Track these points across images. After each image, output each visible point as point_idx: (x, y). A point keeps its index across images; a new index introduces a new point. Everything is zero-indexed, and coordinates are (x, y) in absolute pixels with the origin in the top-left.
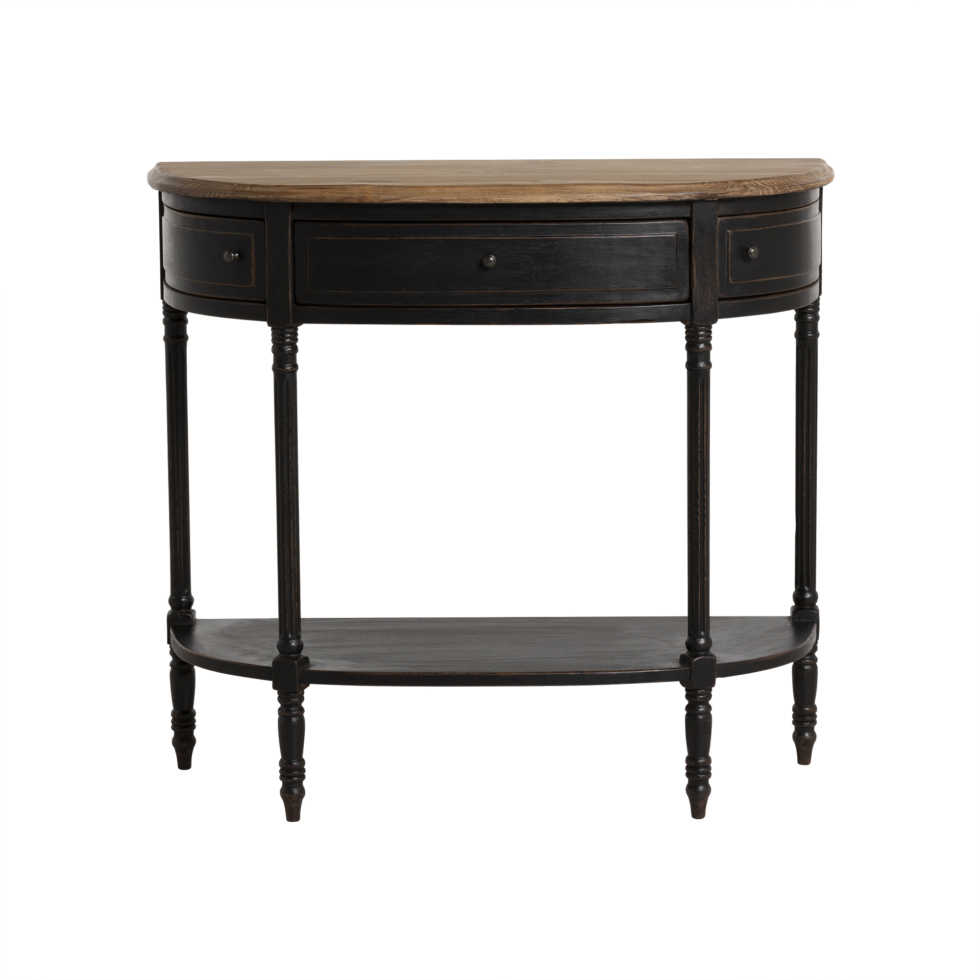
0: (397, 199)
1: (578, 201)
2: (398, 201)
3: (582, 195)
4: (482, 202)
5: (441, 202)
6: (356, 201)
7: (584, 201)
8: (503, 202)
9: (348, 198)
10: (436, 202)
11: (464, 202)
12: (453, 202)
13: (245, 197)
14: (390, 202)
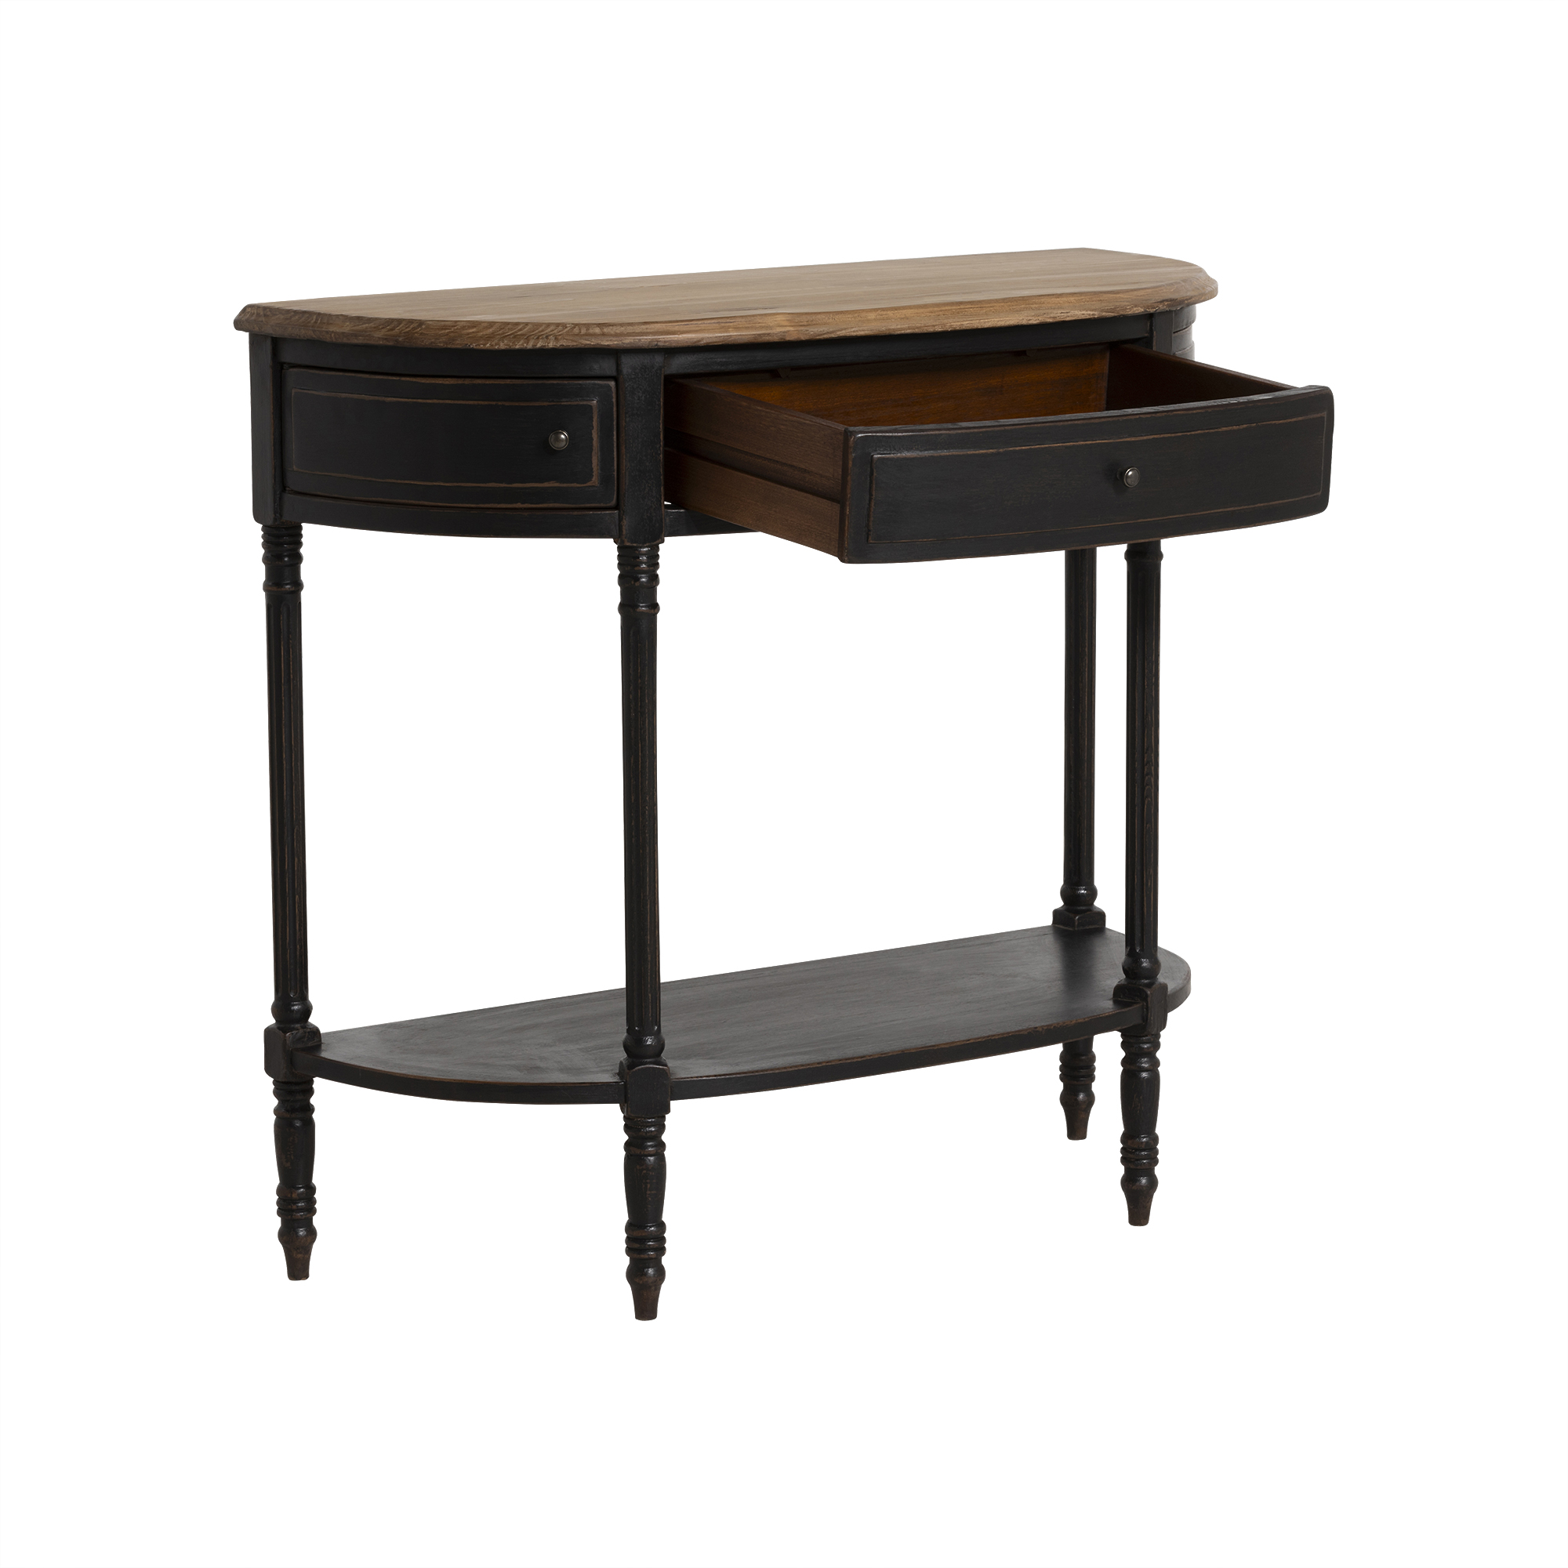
0: (831, 333)
1: (1051, 320)
2: (833, 336)
3: (1055, 312)
4: (939, 329)
5: (887, 333)
6: (776, 339)
7: (1058, 319)
8: (964, 328)
9: (764, 334)
10: (882, 334)
11: (917, 331)
12: (903, 332)
13: (598, 344)
14: (821, 337)
